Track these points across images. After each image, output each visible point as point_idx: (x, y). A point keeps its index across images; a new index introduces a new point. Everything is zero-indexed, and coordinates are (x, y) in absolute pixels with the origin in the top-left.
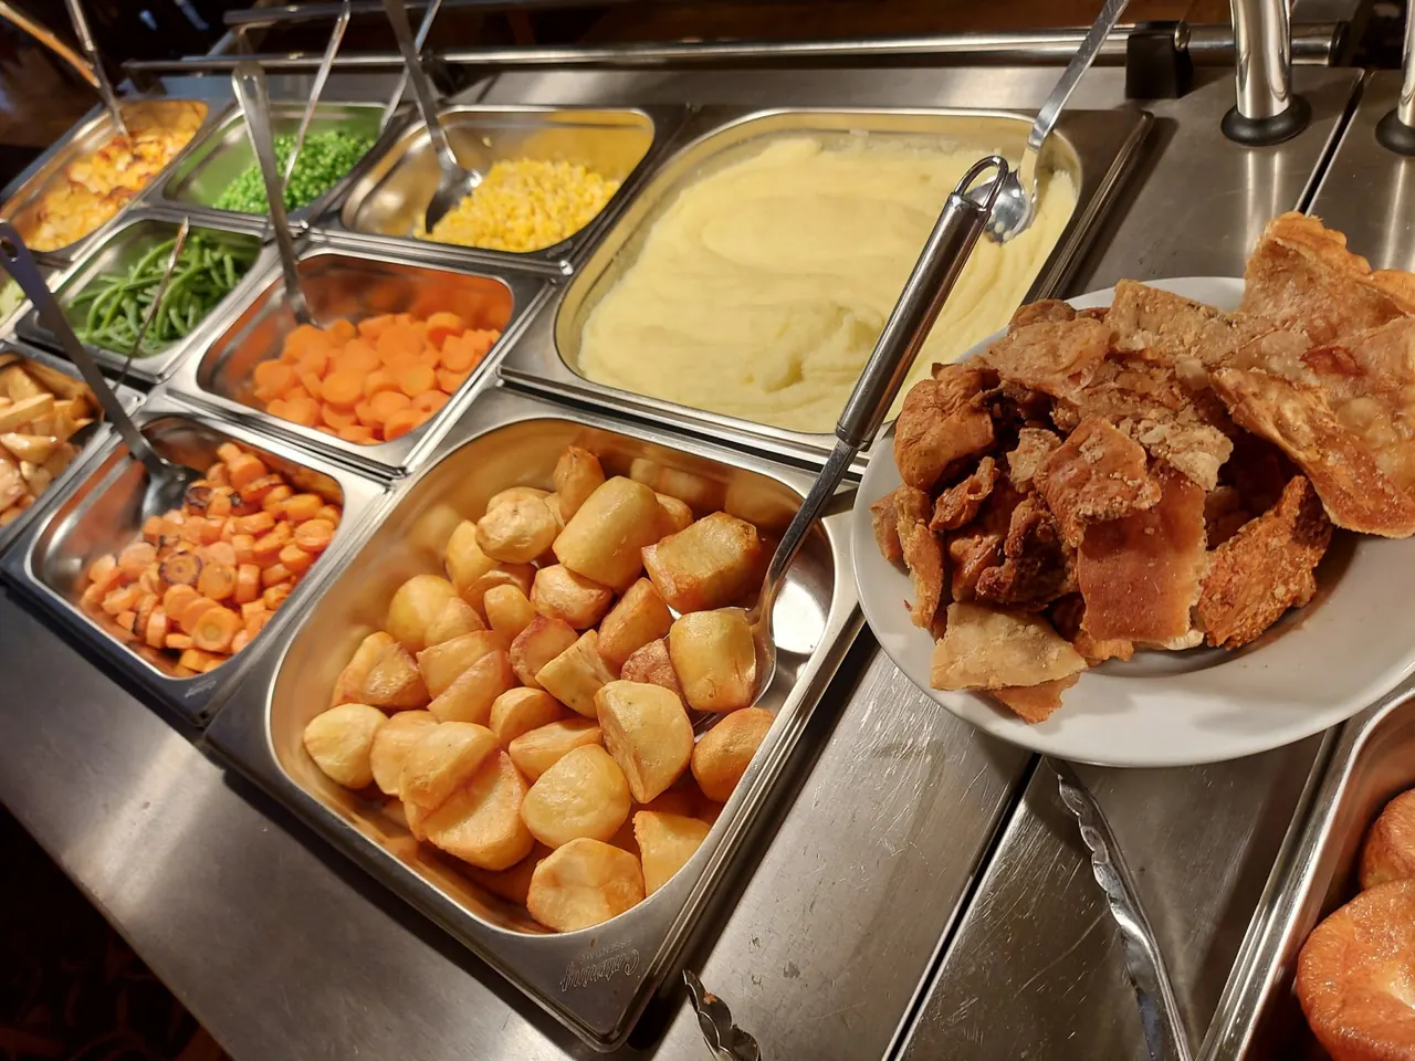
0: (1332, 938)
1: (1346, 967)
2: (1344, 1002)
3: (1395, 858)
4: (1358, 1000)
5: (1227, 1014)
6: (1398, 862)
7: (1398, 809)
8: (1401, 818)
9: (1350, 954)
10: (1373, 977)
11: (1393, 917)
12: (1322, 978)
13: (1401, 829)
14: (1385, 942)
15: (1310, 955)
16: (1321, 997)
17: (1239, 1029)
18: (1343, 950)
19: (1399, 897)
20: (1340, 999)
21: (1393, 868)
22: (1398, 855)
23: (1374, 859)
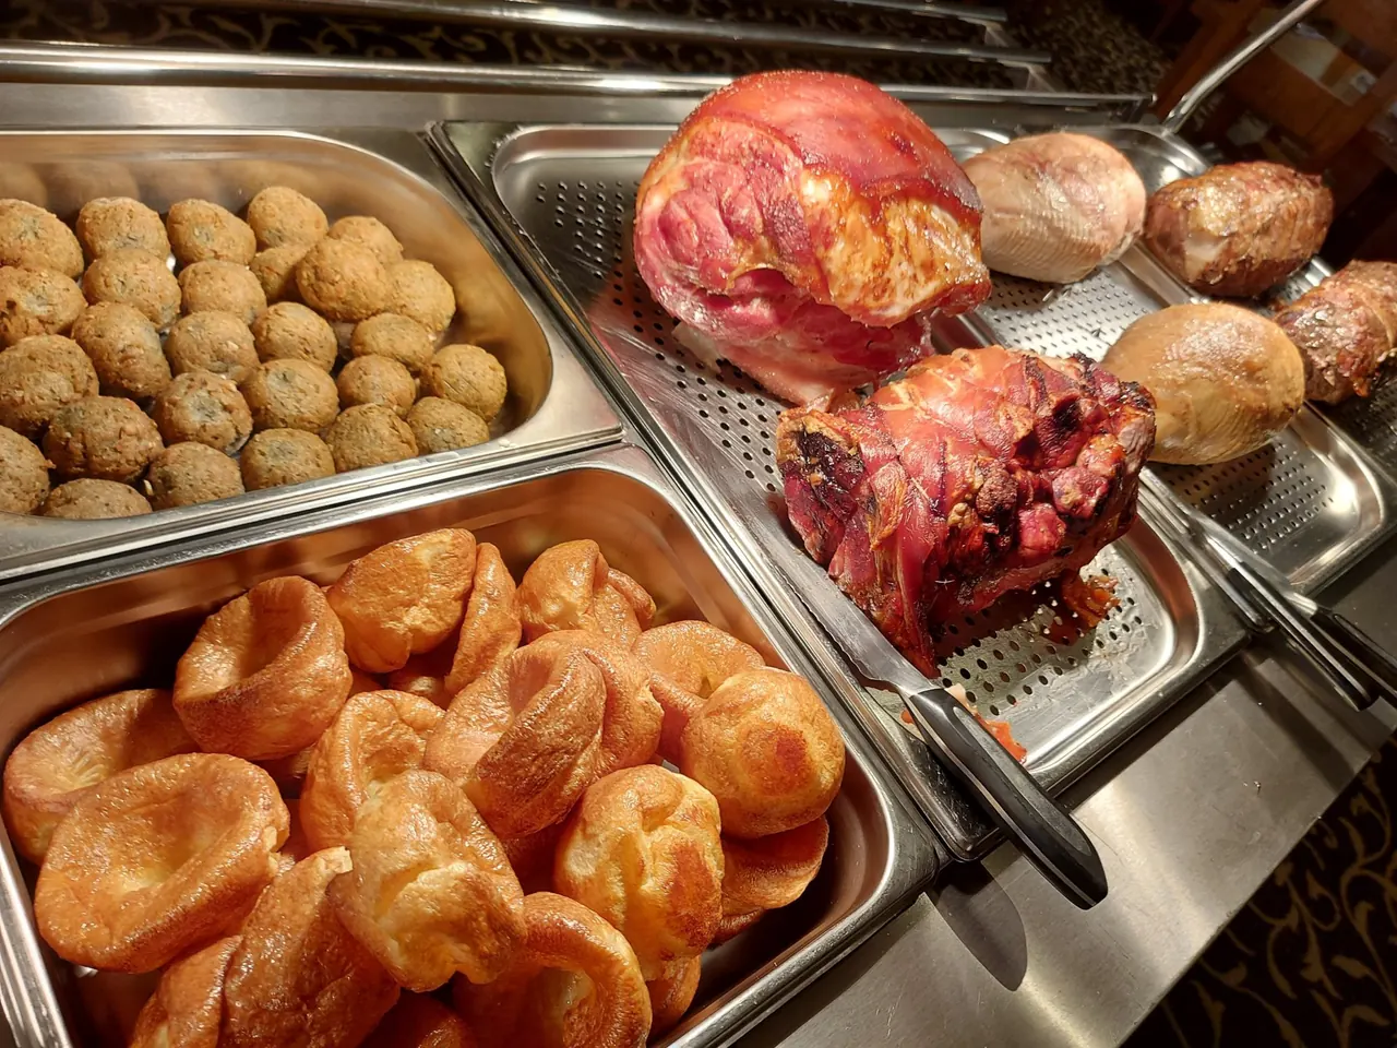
0: (56, 894)
1: (84, 904)
2: (108, 925)
3: (47, 806)
4: (117, 913)
5: (24, 1023)
6: (52, 808)
7: (16, 772)
8: (26, 776)
9: (80, 894)
10: (109, 893)
11: (87, 840)
12: (76, 927)
13: (32, 783)
14: (96, 863)
15: (50, 923)
16: (88, 940)
17: (45, 1023)
18: (72, 895)
19: (80, 822)
20: (102, 925)
21: (51, 814)
22: (47, 802)
23: (28, 824)
